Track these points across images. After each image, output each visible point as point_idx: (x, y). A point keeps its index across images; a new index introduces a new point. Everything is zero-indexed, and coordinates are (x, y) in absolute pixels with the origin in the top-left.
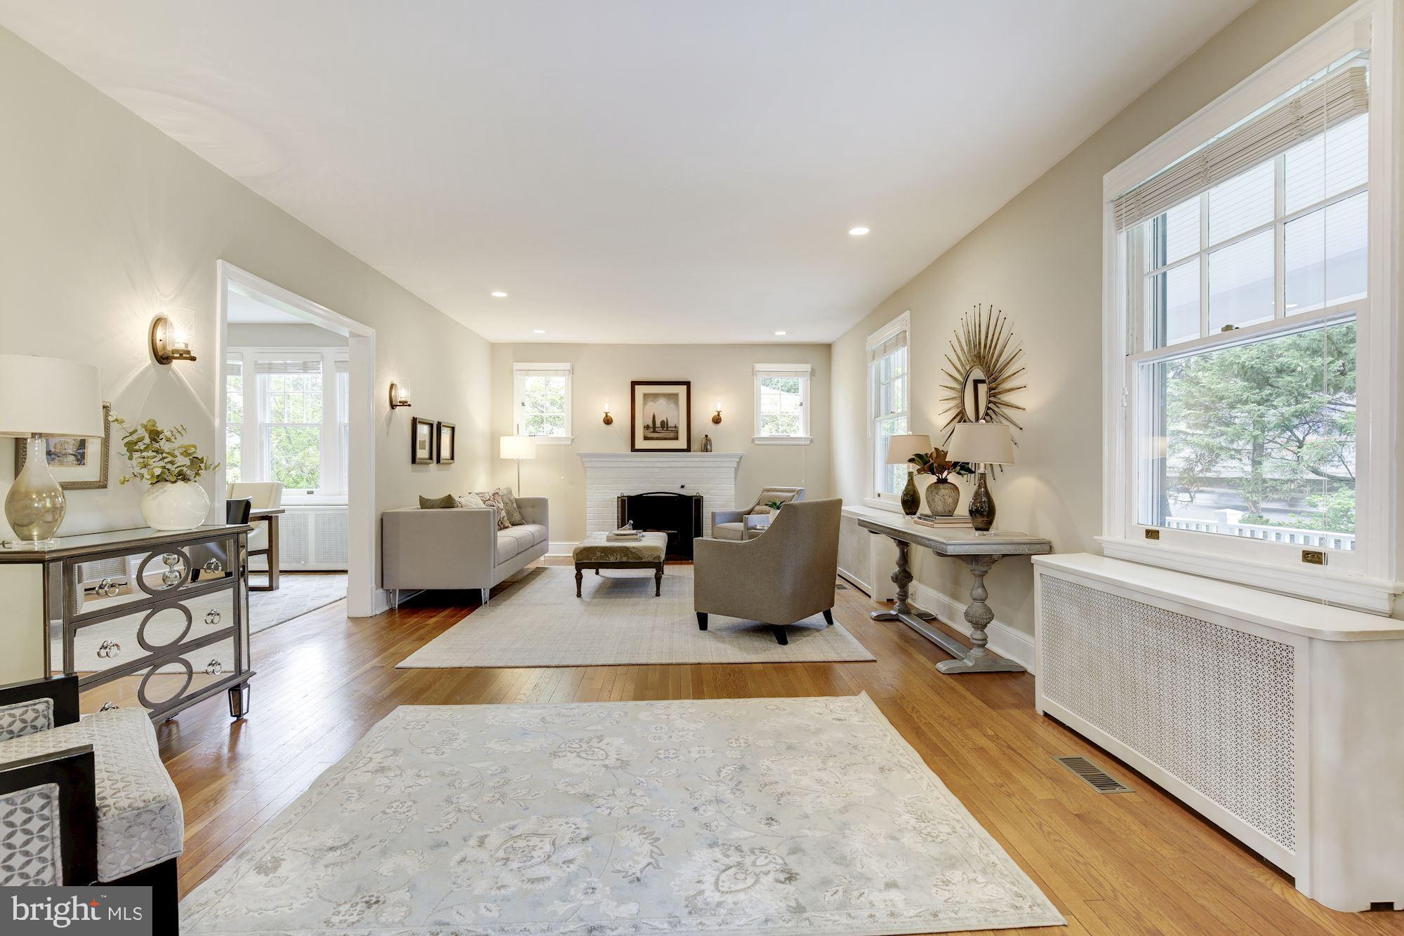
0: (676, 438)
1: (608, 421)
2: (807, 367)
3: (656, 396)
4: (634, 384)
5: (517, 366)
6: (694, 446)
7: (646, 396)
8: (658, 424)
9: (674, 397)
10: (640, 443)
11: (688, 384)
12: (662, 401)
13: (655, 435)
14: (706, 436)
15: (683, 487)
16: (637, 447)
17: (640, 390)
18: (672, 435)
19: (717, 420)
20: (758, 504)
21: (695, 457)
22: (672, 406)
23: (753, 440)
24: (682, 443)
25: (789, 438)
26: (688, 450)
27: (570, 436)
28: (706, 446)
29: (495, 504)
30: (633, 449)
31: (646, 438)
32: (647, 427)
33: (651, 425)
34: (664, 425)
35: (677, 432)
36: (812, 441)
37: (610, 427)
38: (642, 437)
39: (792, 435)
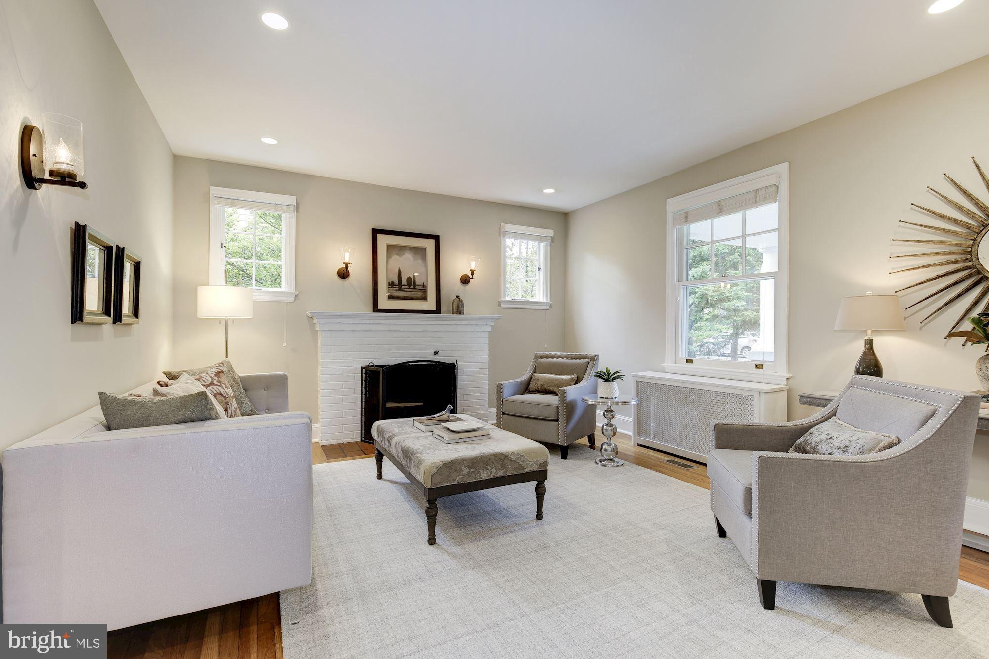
0: (424, 298)
1: (343, 274)
2: (550, 233)
3: (401, 249)
4: (375, 232)
5: (215, 191)
6: (443, 308)
7: (389, 247)
8: (404, 281)
9: (421, 251)
10: (383, 303)
11: (436, 238)
12: (408, 255)
13: (401, 294)
14: (458, 297)
15: (436, 353)
16: (380, 307)
17: (383, 240)
18: (420, 294)
19: (465, 280)
20: (534, 372)
21: (445, 320)
22: (420, 261)
23: (500, 303)
24: (430, 304)
25: (528, 302)
26: (438, 311)
27: (293, 290)
28: (458, 309)
29: (222, 391)
30: (376, 309)
31: (390, 297)
32: (391, 284)
33: (396, 282)
34: (411, 282)
35: (425, 291)
36: (551, 306)
37: (346, 282)
38: (386, 297)
39: (531, 300)
